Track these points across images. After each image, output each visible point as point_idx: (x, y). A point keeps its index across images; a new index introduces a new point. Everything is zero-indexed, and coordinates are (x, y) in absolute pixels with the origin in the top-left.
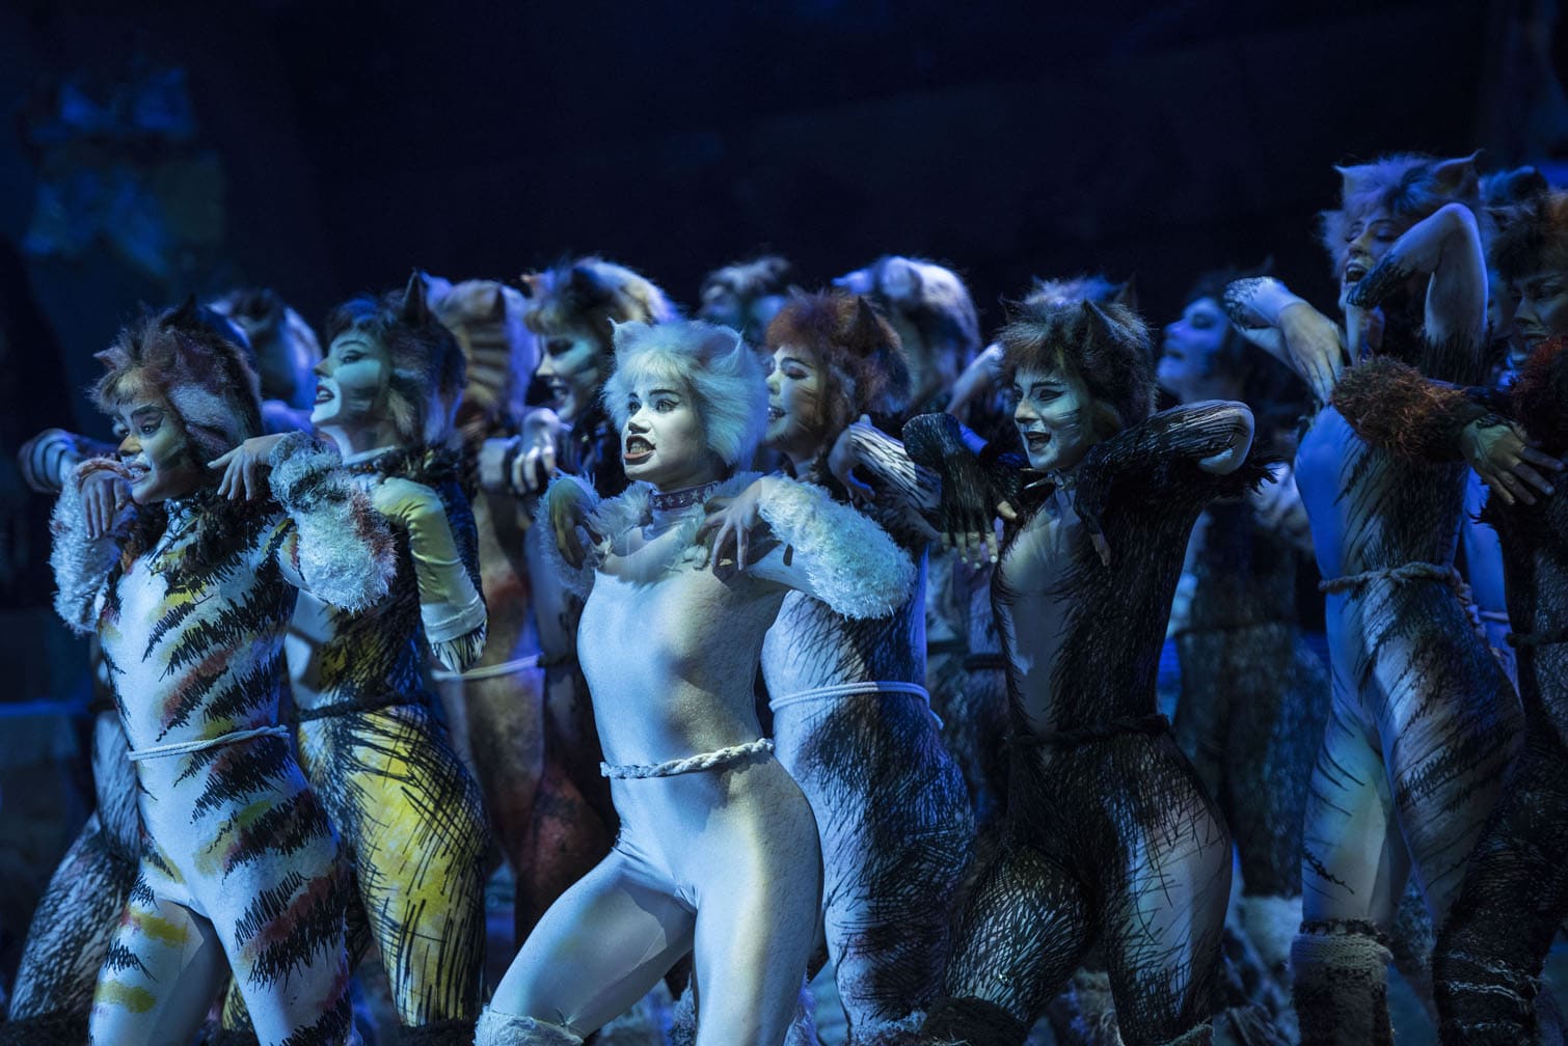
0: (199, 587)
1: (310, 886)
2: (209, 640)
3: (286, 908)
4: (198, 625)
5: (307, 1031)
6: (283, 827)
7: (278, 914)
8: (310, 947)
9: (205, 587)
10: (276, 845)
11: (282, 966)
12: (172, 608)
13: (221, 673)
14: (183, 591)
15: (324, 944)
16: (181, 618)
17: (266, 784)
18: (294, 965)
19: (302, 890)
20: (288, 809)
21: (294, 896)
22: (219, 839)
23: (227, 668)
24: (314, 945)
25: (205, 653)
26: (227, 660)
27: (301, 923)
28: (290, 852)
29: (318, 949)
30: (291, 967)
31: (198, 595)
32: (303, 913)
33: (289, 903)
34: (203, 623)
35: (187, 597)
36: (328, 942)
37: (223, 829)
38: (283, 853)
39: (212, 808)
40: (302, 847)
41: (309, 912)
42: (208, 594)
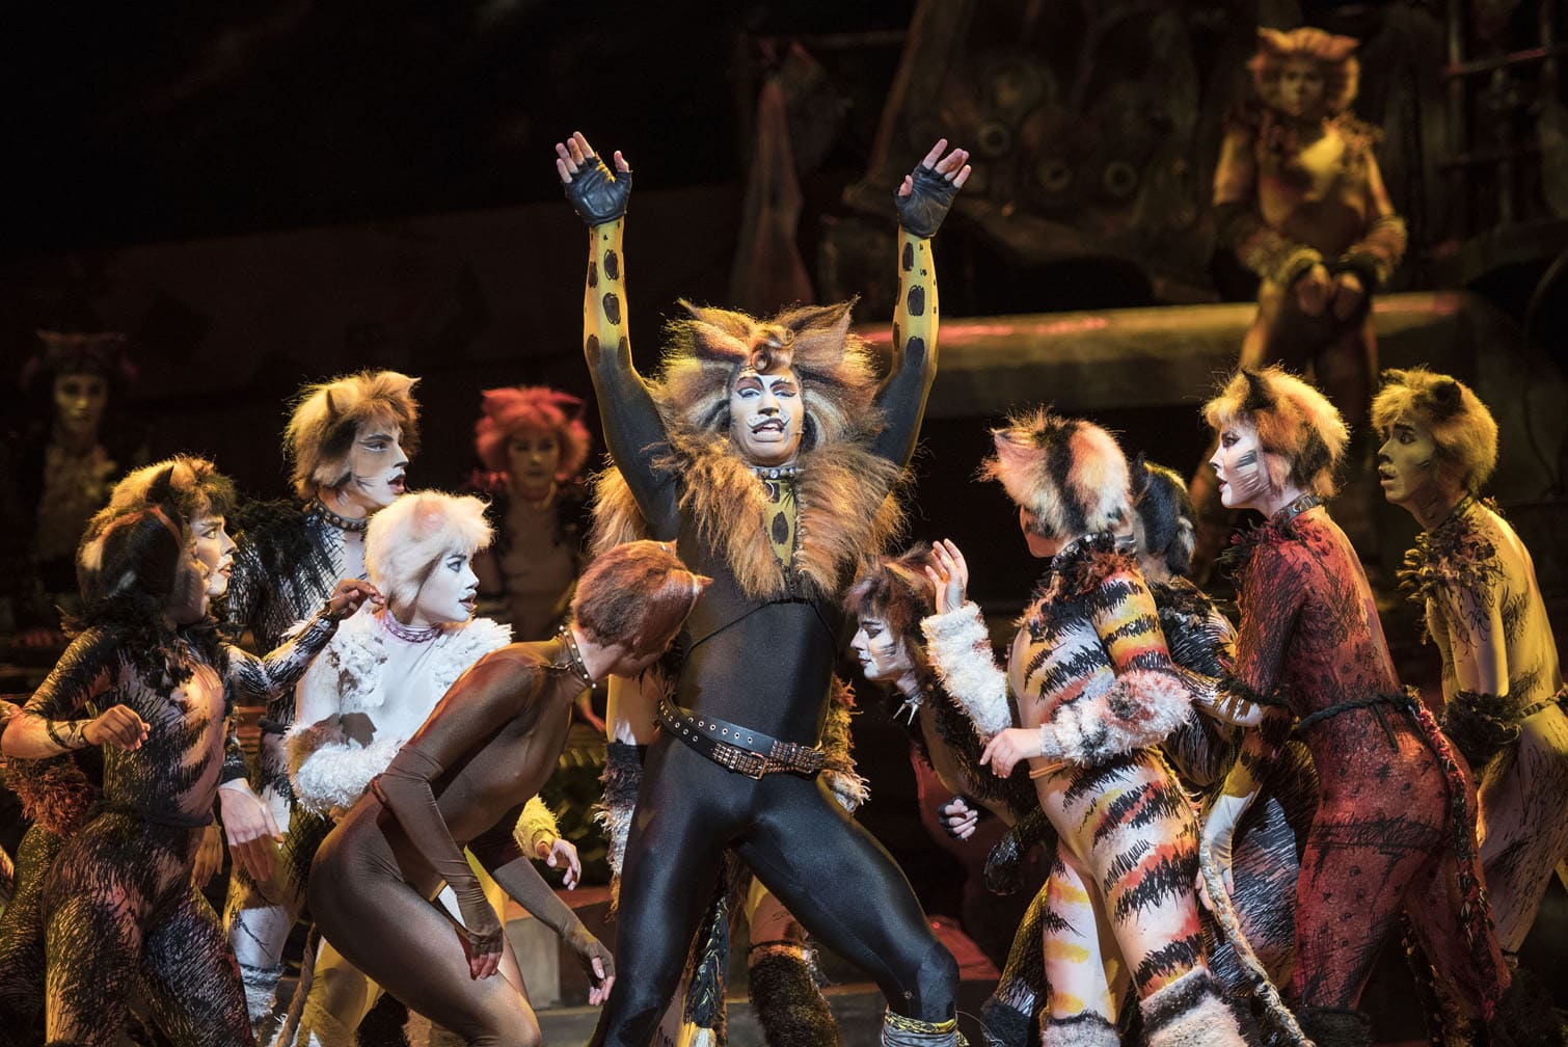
0: (1054, 637)
1: (1157, 850)
2: (1067, 674)
3: (1136, 865)
4: (1056, 665)
5: (1155, 954)
6: (1133, 808)
7: (1130, 869)
8: (1159, 892)
9: (1058, 638)
10: (1126, 821)
11: (1134, 906)
12: (1036, 655)
13: (1078, 697)
14: (1041, 641)
15: (1173, 892)
16: (1043, 662)
17: (1117, 776)
18: (1144, 905)
19: (1151, 852)
20: (1137, 795)
21: (1143, 857)
22: (1085, 821)
23: (1083, 693)
24: (1163, 891)
25: (1064, 683)
26: (1083, 687)
27: (1150, 876)
28: (1139, 826)
29: (1167, 895)
30: (1141, 907)
31: (1054, 644)
32: (1152, 869)
33: (1139, 861)
34: (1060, 663)
35: (1045, 645)
36: (1176, 890)
37: (1088, 813)
38: (1133, 826)
39: (1077, 797)
40: (1149, 823)
41: (1157, 867)
42: (1061, 643)
